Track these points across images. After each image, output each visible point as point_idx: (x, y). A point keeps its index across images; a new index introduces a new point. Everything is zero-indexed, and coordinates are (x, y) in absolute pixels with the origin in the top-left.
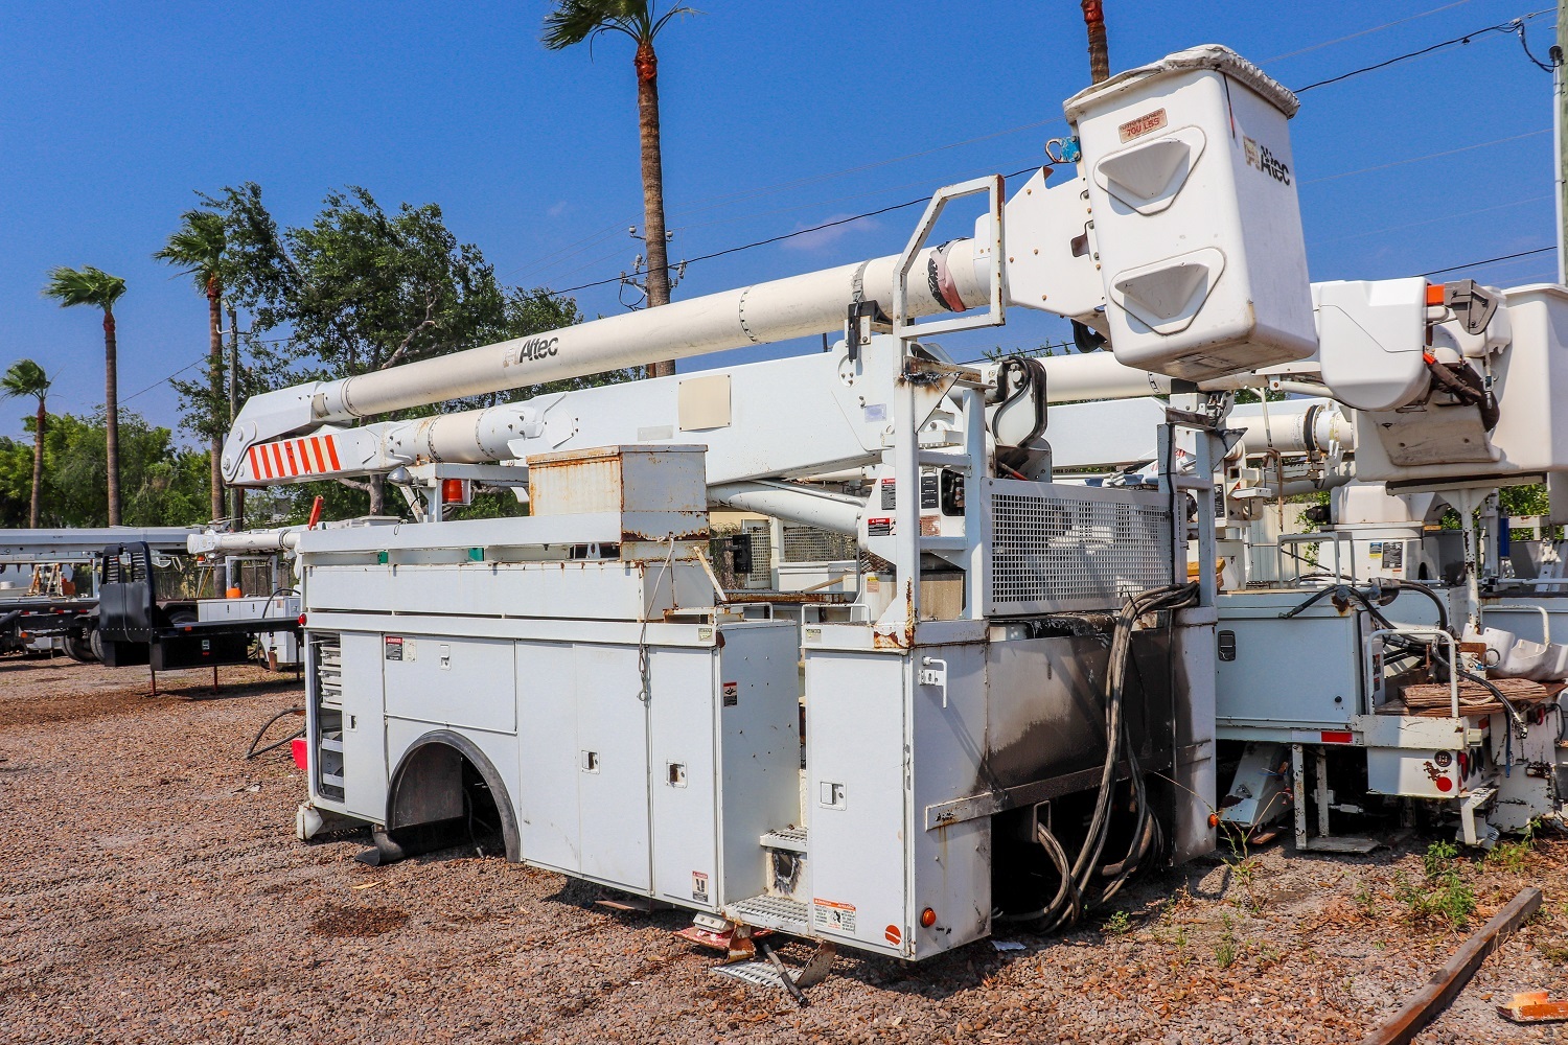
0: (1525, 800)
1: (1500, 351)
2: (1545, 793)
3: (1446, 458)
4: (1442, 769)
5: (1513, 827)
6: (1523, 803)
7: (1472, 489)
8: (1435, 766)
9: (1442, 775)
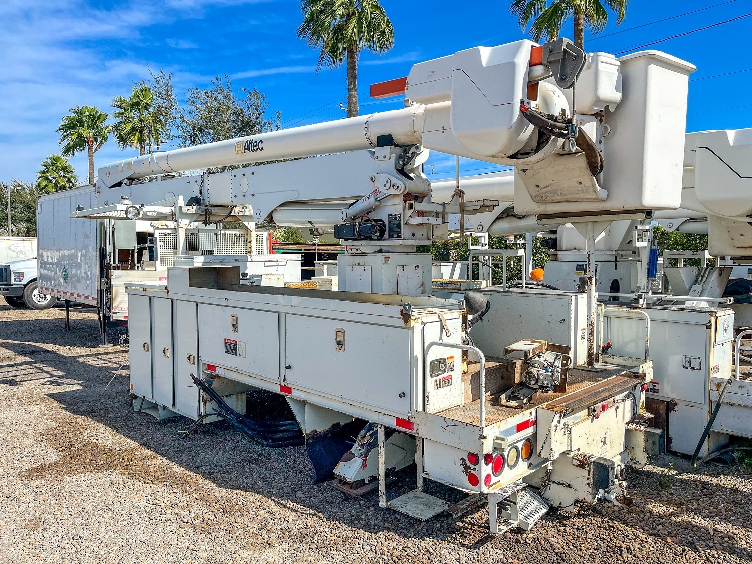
0: (571, 484)
1: (612, 110)
2: (586, 481)
3: (568, 197)
4: (472, 467)
5: (561, 504)
6: (568, 486)
7: (596, 222)
8: (468, 463)
9: (472, 472)
